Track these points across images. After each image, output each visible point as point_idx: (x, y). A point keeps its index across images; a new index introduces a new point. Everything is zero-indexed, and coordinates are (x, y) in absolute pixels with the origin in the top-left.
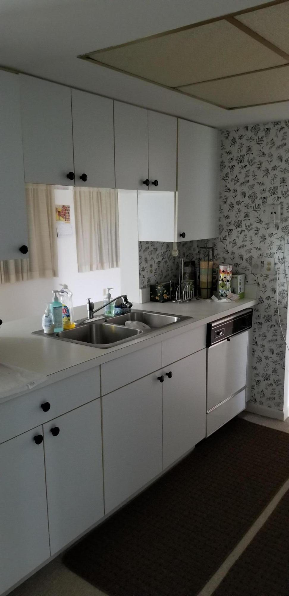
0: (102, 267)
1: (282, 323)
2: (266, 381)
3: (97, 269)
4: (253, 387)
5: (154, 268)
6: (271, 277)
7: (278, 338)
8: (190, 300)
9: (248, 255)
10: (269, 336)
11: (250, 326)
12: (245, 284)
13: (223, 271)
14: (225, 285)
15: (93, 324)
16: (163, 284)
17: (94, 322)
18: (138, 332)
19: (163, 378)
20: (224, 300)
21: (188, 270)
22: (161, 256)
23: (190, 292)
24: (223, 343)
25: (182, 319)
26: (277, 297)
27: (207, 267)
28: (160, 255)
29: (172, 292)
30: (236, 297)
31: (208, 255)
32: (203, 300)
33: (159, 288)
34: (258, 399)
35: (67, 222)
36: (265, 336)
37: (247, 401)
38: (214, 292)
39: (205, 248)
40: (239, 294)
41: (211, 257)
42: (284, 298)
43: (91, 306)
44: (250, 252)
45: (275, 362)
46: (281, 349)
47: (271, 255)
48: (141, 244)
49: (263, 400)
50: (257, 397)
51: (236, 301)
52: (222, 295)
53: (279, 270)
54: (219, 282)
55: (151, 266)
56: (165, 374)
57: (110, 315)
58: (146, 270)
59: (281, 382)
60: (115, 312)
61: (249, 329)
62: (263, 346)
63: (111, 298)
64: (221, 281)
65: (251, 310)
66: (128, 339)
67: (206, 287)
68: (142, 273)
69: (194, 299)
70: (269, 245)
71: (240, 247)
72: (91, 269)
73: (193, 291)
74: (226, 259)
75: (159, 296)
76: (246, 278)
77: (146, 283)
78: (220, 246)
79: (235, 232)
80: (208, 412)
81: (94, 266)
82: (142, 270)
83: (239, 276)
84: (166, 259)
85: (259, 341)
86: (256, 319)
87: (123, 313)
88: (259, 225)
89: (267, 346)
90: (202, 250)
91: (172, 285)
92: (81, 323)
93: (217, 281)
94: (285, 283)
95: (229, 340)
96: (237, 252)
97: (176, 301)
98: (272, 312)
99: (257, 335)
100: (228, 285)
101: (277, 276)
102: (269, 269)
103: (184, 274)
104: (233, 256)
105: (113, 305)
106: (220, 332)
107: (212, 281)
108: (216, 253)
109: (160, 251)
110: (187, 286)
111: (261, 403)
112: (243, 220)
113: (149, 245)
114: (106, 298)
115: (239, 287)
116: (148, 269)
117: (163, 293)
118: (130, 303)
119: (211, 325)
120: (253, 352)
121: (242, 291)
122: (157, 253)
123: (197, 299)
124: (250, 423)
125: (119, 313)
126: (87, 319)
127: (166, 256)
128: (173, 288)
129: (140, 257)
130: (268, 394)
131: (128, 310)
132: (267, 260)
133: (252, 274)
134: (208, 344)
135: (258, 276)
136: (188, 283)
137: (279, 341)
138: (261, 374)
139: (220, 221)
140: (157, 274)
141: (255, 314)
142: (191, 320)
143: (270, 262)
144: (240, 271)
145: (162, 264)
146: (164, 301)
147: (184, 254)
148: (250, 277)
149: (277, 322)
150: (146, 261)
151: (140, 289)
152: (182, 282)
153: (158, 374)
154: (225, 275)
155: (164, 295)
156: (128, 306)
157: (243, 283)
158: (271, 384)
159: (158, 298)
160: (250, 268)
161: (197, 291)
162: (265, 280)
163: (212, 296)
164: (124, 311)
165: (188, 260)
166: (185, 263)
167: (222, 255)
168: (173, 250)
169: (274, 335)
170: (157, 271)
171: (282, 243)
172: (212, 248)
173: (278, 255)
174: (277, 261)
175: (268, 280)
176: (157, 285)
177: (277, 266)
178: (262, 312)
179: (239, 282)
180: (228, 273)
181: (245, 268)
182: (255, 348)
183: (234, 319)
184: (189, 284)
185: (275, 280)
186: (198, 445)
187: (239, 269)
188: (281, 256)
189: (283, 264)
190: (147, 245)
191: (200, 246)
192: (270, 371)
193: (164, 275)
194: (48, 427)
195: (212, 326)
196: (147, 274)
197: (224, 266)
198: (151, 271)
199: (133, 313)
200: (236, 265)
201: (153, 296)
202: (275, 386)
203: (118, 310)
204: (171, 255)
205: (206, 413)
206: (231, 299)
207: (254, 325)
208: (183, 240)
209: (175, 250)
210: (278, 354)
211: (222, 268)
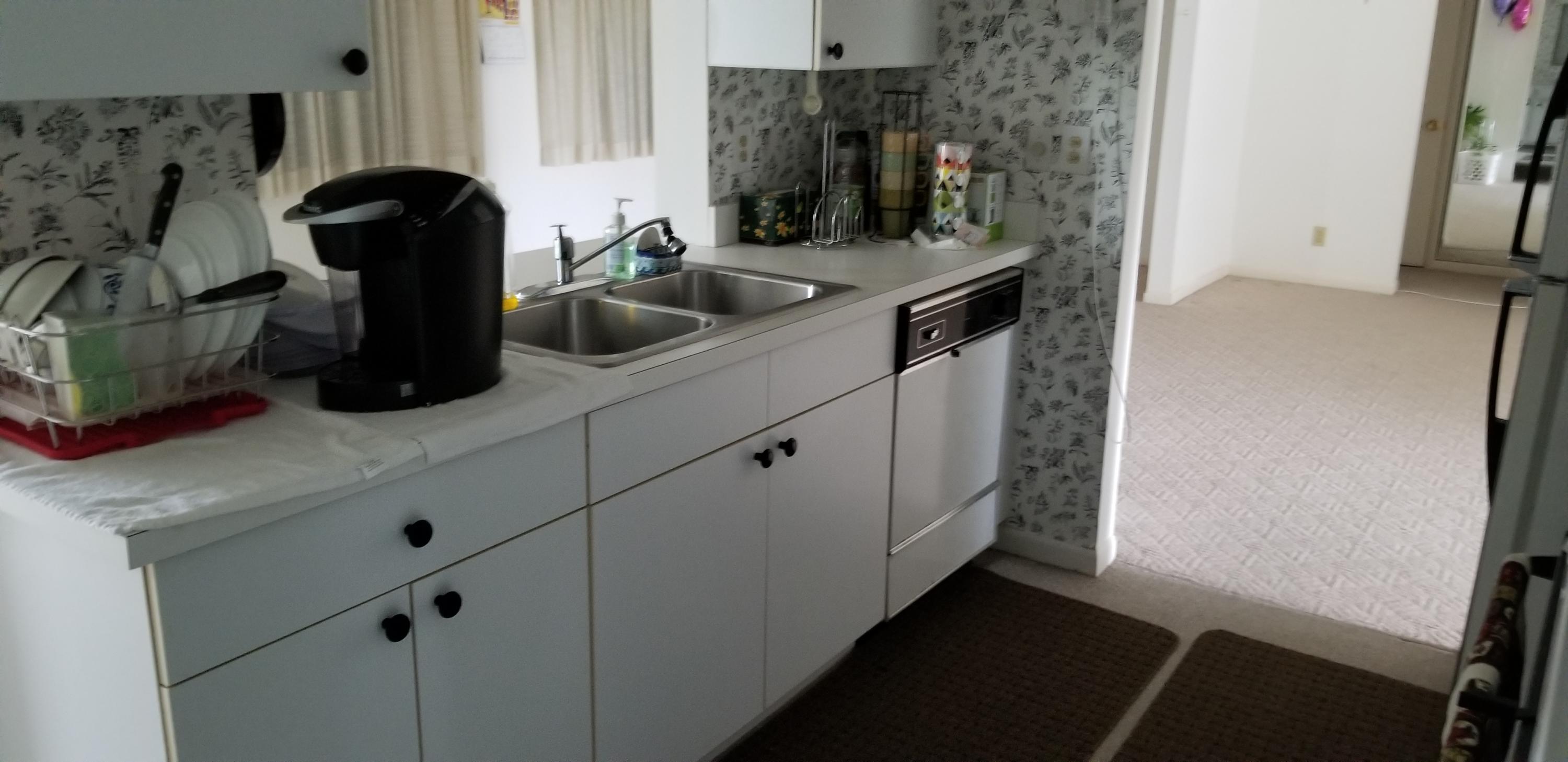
0: (609, 152)
1: (1105, 309)
2: (1054, 470)
3: (595, 157)
4: (1015, 486)
5: (751, 147)
6: (1079, 181)
7: (1092, 351)
8: (851, 241)
9: (1019, 117)
10: (1068, 347)
11: (1014, 319)
12: (1006, 199)
13: (947, 161)
14: (952, 200)
15: (573, 298)
16: (776, 194)
17: (574, 294)
18: (702, 324)
19: (770, 456)
20: (946, 243)
21: (848, 154)
22: (772, 113)
23: (853, 219)
24: (940, 361)
25: (827, 291)
26: (1094, 237)
27: (901, 149)
28: (770, 110)
29: (802, 215)
30: (980, 233)
31: (905, 116)
32: (889, 242)
33: (765, 204)
34: (1029, 517)
35: (508, 21)
36: (1056, 347)
37: (1000, 521)
38: (919, 220)
39: (898, 93)
40: (987, 227)
41: (913, 121)
42: (1112, 241)
43: (567, 248)
44: (1022, 108)
45: (1081, 418)
46: (1098, 383)
47: (1083, 118)
48: (715, 74)
49: (1043, 519)
50: (1028, 512)
51: (980, 245)
52: (941, 229)
53: (1102, 160)
54: (933, 192)
55: (743, 141)
56: (777, 443)
57: (622, 276)
58: (728, 152)
59: (1092, 473)
60: (637, 268)
61: (1012, 327)
62: (1048, 373)
63: (627, 228)
64: (939, 189)
65: (1016, 273)
66: (672, 341)
67: (897, 205)
68: (718, 160)
69: (863, 238)
70: (1078, 87)
71: (996, 94)
72: (578, 157)
73: (859, 217)
74: (955, 127)
75: (765, 228)
76: (1008, 182)
77: (727, 190)
78: (939, 90)
79: (983, 51)
80: (894, 551)
81: (587, 150)
82: (717, 150)
83: (991, 177)
84: (787, 122)
85: (1039, 358)
86: (1033, 297)
87: (660, 272)
88: (1051, 31)
89: (1061, 373)
90: (891, 98)
91: (802, 197)
92: (536, 296)
93: (928, 189)
94: (1116, 197)
95: (956, 354)
96: (989, 108)
97: (812, 242)
98: (1077, 280)
99: (1033, 342)
100: (959, 200)
101: (1098, 178)
102: (1075, 158)
103: (838, 166)
104: (976, 120)
105: (633, 248)
106: (932, 331)
107: (916, 189)
108: (927, 109)
109: (770, 100)
110: (842, 202)
111: (1037, 528)
112: (1006, 17)
113: (739, 79)
114: (611, 227)
115: (989, 208)
116: (733, 149)
117: (776, 221)
118: (678, 241)
119: (909, 310)
120: (1019, 390)
121: (997, 220)
122: (761, 103)
123: (870, 237)
124: (1005, 582)
125: (648, 272)
126: (553, 285)
127: (787, 113)
128: (804, 208)
129: (712, 115)
130: (1057, 503)
131: (673, 264)
132: (1069, 132)
133: (1027, 171)
134: (900, 364)
135: (1044, 176)
136: (846, 192)
137: (1094, 362)
138: (1039, 450)
139: (940, 16)
140: (761, 164)
141: (1029, 286)
142: (853, 295)
143: (1078, 137)
144: (995, 161)
145: (774, 137)
146: (781, 242)
147: (837, 112)
148: (1022, 181)
149: (1089, 307)
150: (730, 124)
151: (709, 206)
152: (830, 189)
153: (757, 444)
154: (951, 172)
155: (780, 225)
156: (674, 250)
157: (999, 197)
158: (1066, 478)
159: (760, 233)
160: (1021, 154)
161: (873, 218)
162: (1061, 187)
163: (912, 231)
164: (663, 265)
165: (846, 129)
166: (839, 137)
167: (944, 116)
168: (807, 96)
169: (1080, 344)
170: (760, 155)
171: (1115, 84)
172: (916, 93)
173: (1103, 118)
174: (1098, 136)
175: (1072, 188)
176: (759, 197)
177: (1097, 151)
178: (1051, 279)
179: (989, 192)
180: (961, 167)
181: (1009, 155)
182: (1027, 377)
183: (969, 295)
184: (849, 195)
185: (1089, 188)
186: (862, 642)
187: (991, 156)
188: (1110, 121)
189: (1115, 145)
190: (733, 80)
191: (884, 88)
192: (1064, 442)
193: (781, 168)
194: (426, 591)
195: (912, 312)
196: (732, 166)
197: (949, 147)
198: (743, 157)
199: (689, 275)
200: (983, 145)
201: (746, 228)
202: (1075, 483)
203: (647, 262)
204: (800, 112)
205: (889, 554)
206: (968, 239)
207: (1027, 316)
208: (835, 64)
209: (812, 97)
210: (1088, 396)
211: (943, 150)
